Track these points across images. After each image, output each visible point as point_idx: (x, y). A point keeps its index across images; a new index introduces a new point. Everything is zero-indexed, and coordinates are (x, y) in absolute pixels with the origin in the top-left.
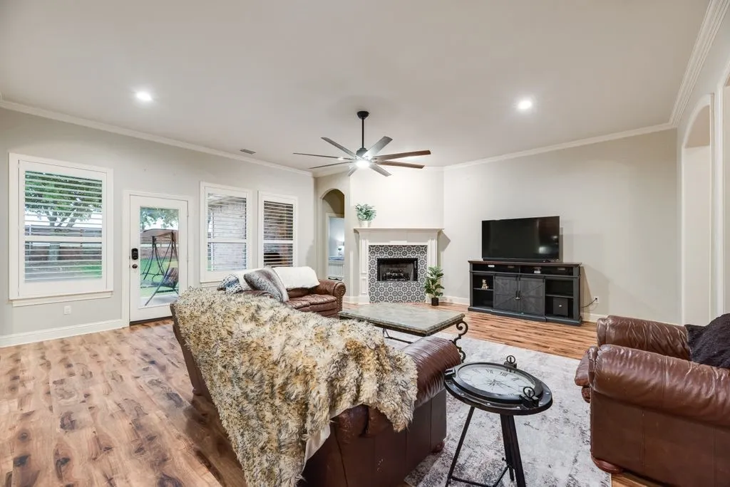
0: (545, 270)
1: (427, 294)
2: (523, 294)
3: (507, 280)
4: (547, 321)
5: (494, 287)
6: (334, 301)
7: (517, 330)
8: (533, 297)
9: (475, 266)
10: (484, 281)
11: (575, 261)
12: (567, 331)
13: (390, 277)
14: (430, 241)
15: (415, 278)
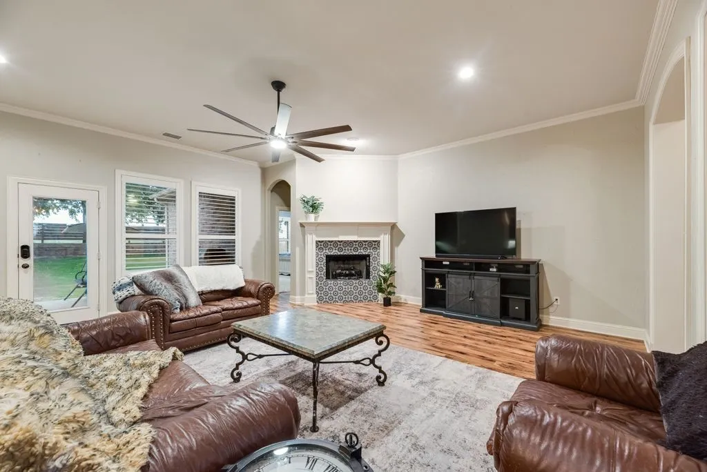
0: (501, 268)
1: (380, 294)
2: (477, 295)
3: (460, 279)
4: (502, 325)
5: (447, 286)
6: (257, 305)
7: (465, 337)
8: (487, 297)
9: (427, 263)
10: (437, 280)
11: (534, 257)
12: (521, 337)
13: (340, 275)
14: (382, 236)
15: (368, 277)
